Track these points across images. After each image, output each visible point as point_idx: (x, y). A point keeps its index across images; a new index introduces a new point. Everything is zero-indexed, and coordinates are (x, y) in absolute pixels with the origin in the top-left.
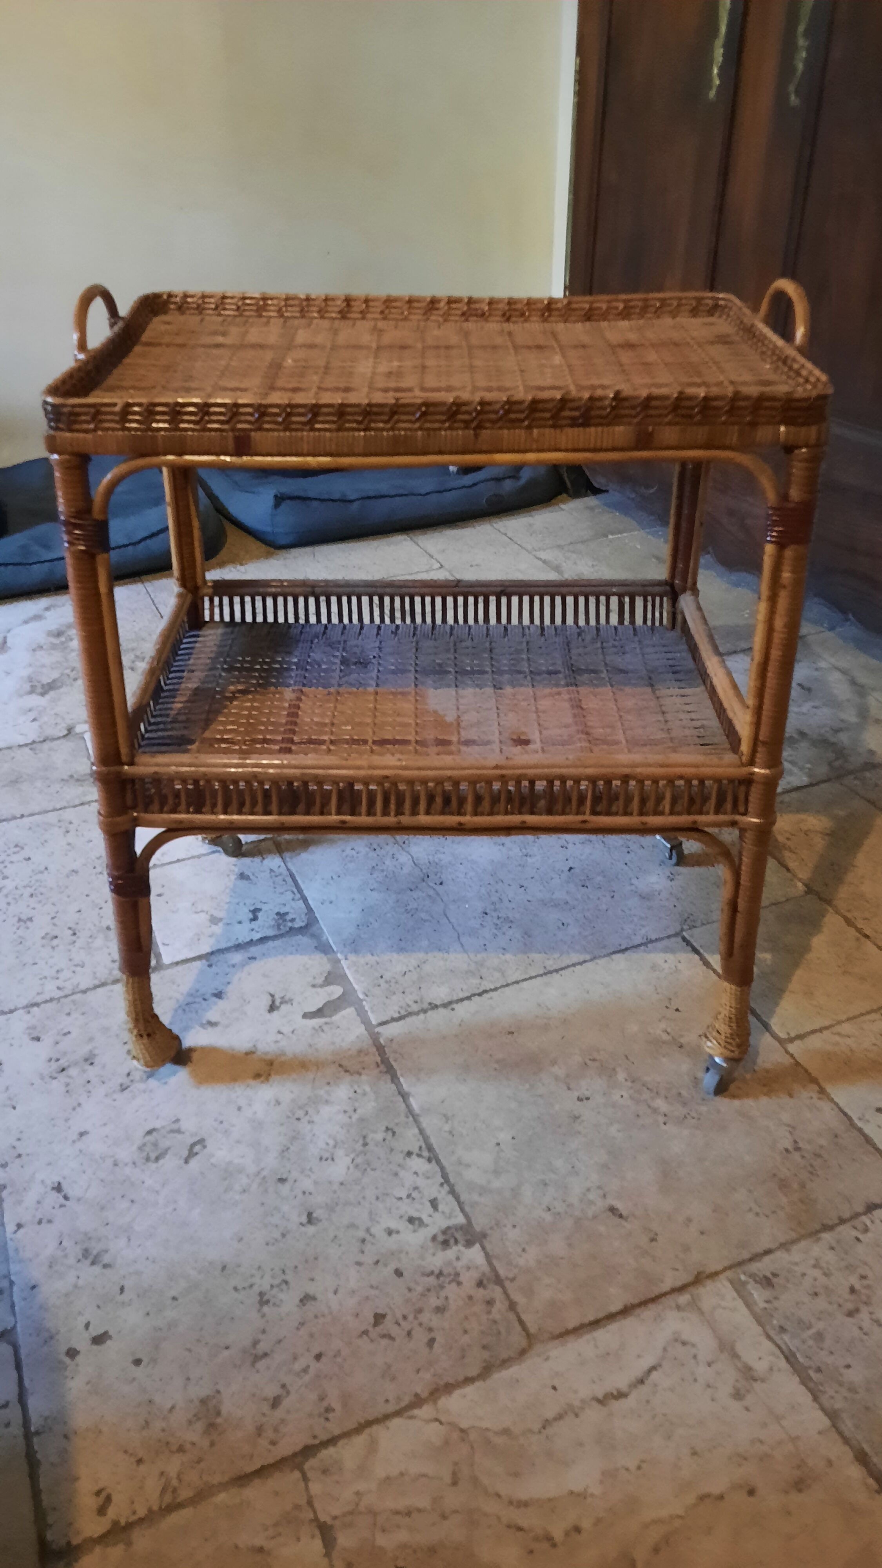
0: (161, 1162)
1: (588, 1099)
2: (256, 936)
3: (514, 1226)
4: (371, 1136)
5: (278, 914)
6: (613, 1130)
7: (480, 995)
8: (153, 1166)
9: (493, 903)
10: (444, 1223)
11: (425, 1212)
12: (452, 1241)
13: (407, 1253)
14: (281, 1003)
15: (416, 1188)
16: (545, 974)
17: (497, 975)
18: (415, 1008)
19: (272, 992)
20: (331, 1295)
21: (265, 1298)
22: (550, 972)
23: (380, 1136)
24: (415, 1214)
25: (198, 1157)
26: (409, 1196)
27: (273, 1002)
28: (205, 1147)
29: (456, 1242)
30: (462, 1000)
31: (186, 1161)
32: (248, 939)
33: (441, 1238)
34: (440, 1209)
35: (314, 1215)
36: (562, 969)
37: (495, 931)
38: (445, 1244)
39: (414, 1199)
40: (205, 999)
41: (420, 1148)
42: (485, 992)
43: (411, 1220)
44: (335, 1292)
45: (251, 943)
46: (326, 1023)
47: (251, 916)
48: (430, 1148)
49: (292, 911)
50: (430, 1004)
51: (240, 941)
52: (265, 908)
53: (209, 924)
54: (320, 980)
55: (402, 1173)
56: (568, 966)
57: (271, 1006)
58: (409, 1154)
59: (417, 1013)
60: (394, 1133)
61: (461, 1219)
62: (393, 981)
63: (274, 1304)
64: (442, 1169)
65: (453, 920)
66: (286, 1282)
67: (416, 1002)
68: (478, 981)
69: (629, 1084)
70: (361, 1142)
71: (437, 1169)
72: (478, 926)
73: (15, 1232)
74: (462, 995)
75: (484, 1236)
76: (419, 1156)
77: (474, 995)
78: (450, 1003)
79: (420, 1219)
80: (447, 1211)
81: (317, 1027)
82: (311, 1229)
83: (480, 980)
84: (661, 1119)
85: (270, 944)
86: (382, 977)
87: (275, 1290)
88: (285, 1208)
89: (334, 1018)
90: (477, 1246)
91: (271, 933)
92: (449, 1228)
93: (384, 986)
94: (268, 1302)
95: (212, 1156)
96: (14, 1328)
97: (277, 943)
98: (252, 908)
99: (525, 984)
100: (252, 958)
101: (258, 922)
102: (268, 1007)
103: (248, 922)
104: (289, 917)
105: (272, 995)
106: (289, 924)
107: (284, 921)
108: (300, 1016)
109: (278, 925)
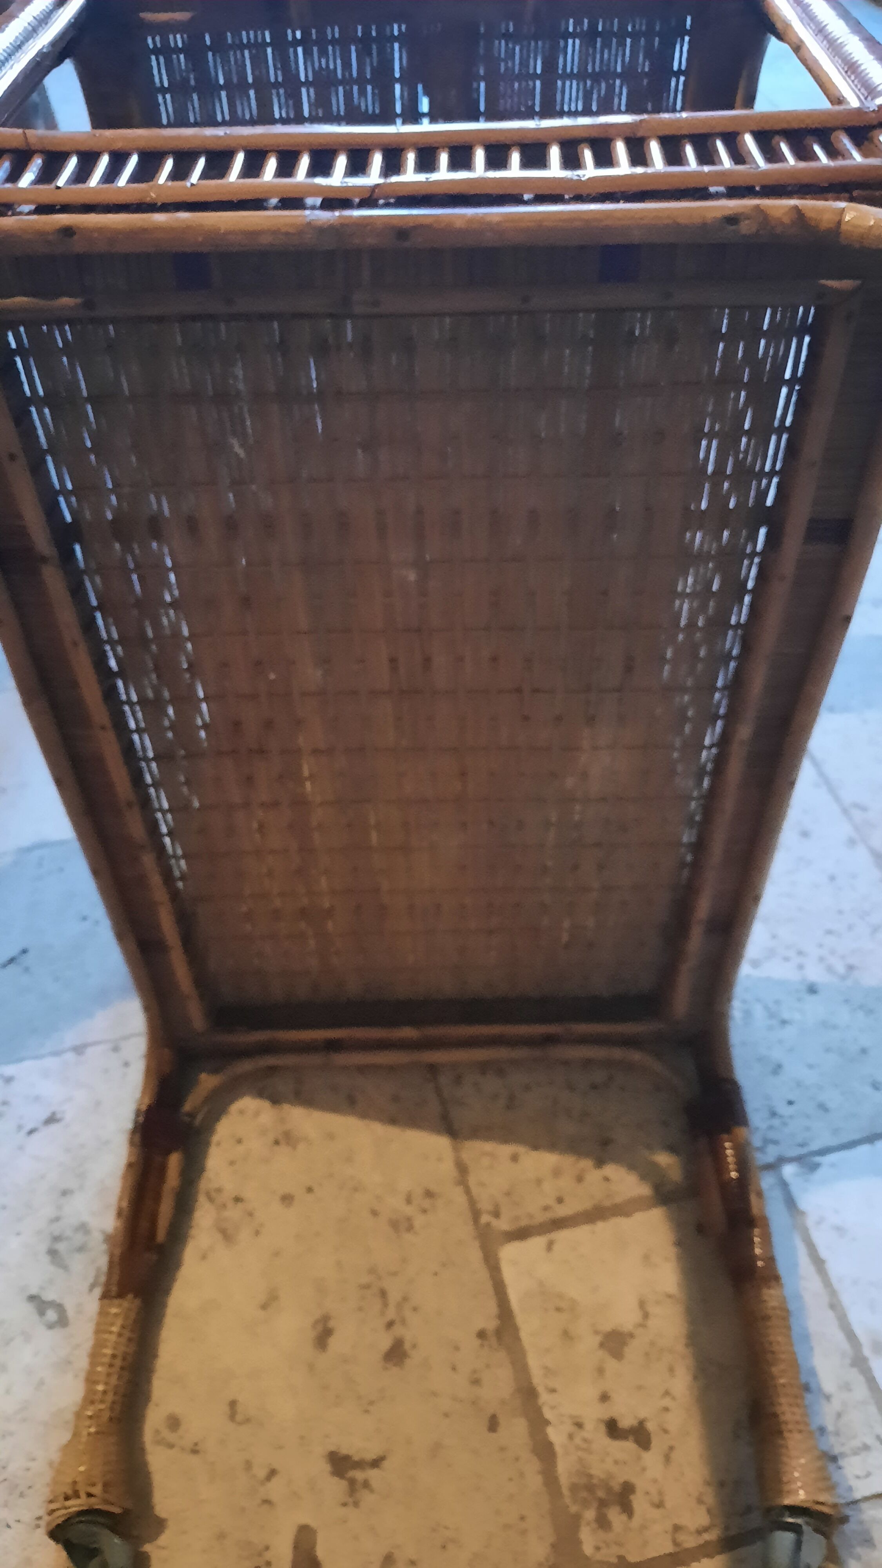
0: (46, 1259)
2: (556, 1435)
5: (628, 1489)
8: (43, 1247)
14: (352, 1482)
19: (386, 1464)
25: (35, 1317)
27: (360, 1465)
28: (51, 1326)
31: (32, 1298)
32: (548, 1414)
40: (390, 1325)
45: (538, 1423)
47: (626, 1422)
49: (636, 1521)
51: (544, 1397)
52: (652, 1459)
53: (607, 1327)
57: (347, 1458)
81: (268, 1556)
85: (532, 1467)
91: (564, 1467)
95: (27, 1338)
97: (534, 1481)
98: (650, 1426)
100: (493, 1425)
101: (602, 1440)
102: (344, 1451)
103: (606, 1416)
104: (615, 1515)
105: (376, 1463)
106: (590, 1514)
107: (603, 1504)
108: (307, 1520)
109: (590, 1488)
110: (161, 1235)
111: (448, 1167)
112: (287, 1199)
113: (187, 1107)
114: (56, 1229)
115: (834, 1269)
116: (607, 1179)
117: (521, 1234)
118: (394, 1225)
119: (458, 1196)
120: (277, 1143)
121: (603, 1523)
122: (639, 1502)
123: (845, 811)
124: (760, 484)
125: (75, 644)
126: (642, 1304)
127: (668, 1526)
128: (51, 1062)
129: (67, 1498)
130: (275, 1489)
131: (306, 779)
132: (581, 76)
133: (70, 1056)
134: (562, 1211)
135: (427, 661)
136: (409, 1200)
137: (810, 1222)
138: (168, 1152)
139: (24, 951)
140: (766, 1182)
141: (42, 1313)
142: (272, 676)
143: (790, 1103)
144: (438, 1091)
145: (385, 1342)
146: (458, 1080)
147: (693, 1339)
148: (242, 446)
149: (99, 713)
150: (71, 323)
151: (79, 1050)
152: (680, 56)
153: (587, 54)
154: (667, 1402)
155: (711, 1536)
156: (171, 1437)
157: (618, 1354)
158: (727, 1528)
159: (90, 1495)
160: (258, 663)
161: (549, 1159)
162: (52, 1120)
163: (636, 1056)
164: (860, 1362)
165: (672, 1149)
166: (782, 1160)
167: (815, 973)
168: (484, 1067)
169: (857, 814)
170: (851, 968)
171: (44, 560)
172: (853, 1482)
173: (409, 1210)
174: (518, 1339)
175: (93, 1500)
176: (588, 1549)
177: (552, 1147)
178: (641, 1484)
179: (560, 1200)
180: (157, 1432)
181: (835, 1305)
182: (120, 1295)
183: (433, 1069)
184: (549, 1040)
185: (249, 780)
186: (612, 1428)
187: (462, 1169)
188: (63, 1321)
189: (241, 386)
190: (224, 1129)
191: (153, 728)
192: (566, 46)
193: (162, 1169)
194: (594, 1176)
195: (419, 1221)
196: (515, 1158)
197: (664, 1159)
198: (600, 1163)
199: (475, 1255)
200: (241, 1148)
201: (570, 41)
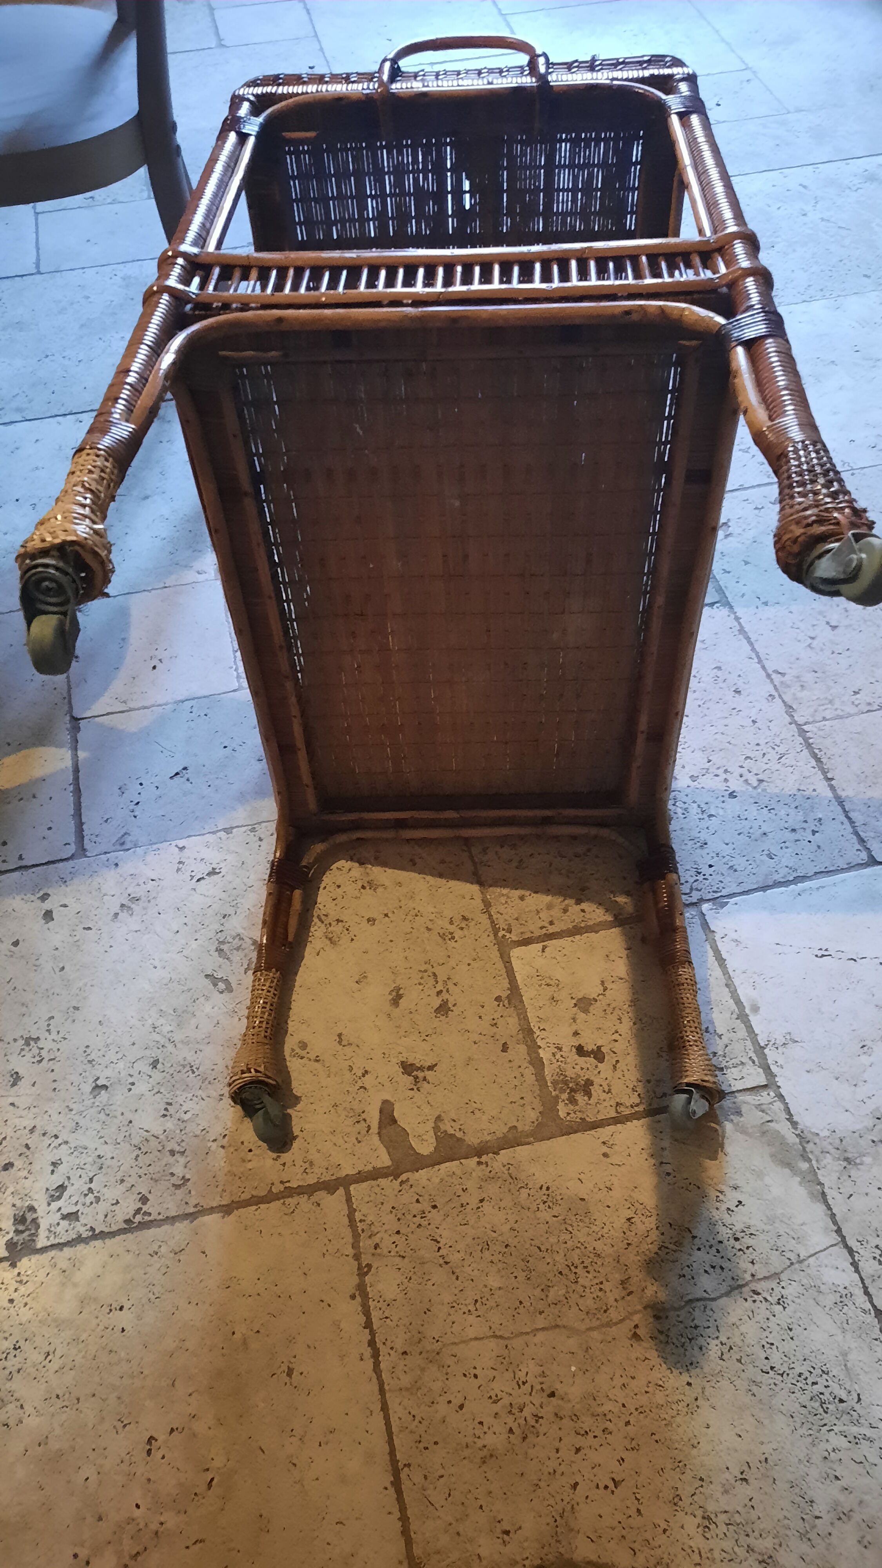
0: (215, 954)
1: (149, 1452)
2: (545, 1054)
3: (11, 1301)
4: (182, 1160)
5: (589, 1083)
6: (89, 1471)
7: (372, 1343)
8: (213, 947)
9: (575, 1417)
10: (44, 1224)
11: (65, 1205)
12: (21, 1228)
13: (26, 1178)
14: (416, 1078)
15: (98, 1199)
16: (394, 1461)
17: (406, 1380)
18: (365, 1244)
19: (438, 1068)
20: (11, 1100)
21: (32, 1043)
22: (396, 1473)
23: (179, 1170)
24: (66, 1195)
25: (211, 986)
26: (90, 1190)
27: (421, 1069)
28: (221, 992)
29: (17, 1232)
30: (367, 1313)
31: (208, 976)
32: (540, 1042)
33: (29, 1216)
34: (62, 1222)
35: (103, 1092)
36: (399, 1492)
37: (506, 1401)
38: (20, 1220)
39: (86, 1195)
41: (150, 1214)
42: (376, 1355)
43: (62, 1188)
44: (12, 1104)
45: (533, 1048)
46: (369, 1127)
47: (589, 1047)
48: (143, 1226)
49: (593, 1100)
50: (369, 1266)
51: (538, 1033)
52: (605, 1067)
53: (580, 995)
54: (447, 1126)
55: (122, 1188)
56: (403, 1508)
57: (412, 1065)
58: (144, 1200)
59: (355, 1245)
60: (177, 1187)
61: (41, 1242)
62: (424, 1223)
63: (22, 1050)
64: (112, 1234)
65: (541, 1336)
66: (40, 1062)
67: (376, 1246)
68: (399, 1345)
69: (154, 1526)
70: (177, 1148)
71: (114, 1228)
72: (521, 1375)
73: (176, 846)
74: (375, 1315)
75: (13, 1265)
76: (138, 1211)
77: (373, 1333)
78: (365, 1296)
79: (59, 1198)
80: (58, 1229)
81: (364, 1116)
82: (87, 1088)
83: (401, 1351)
84: (83, 1553)
85: (529, 1072)
86: (435, 1207)
87: (35, 1051)
88: (121, 1065)
89: (376, 1139)
90: (6, 1254)
91: (549, 1072)
92: (38, 1227)
93: (416, 1208)
94: (28, 1044)
95: (207, 998)
96: (86, 856)
97: (530, 1078)
98: (605, 1050)
99: (378, 1420)
100: (505, 1048)
101: (574, 1056)
102: (410, 1061)
103: (577, 1044)
104: (580, 1098)
105: (431, 1068)
106: (565, 1096)
107: (572, 1090)
108: (388, 1097)
109: (566, 1083)
110: (291, 938)
111: (478, 903)
112: (371, 921)
113: (304, 863)
114: (222, 937)
115: (730, 964)
116: (583, 911)
117: (526, 942)
118: (442, 936)
119: (484, 920)
120: (363, 887)
121: (572, 1101)
122: (595, 1090)
123: (768, 676)
124: (659, 449)
125: (259, 545)
126: (603, 983)
127: (613, 1103)
128: (210, 838)
129: (243, 1072)
130: (368, 1081)
131: (389, 634)
132: (571, 166)
133: (222, 834)
134: (552, 929)
135: (466, 557)
136: (451, 923)
137: (717, 937)
138: (293, 889)
139: (185, 768)
140: (689, 913)
141: (215, 985)
142: (371, 566)
143: (711, 866)
144: (471, 857)
145: (437, 1002)
146: (485, 851)
147: (634, 1002)
148: (361, 428)
149: (268, 588)
150: (271, 364)
151: (228, 830)
152: (637, 152)
153: (575, 153)
154: (616, 1037)
155: (641, 1108)
156: (303, 1053)
157: (586, 1011)
158: (650, 1105)
159: (256, 1071)
160: (364, 557)
161: (547, 899)
162: (213, 872)
163: (605, 832)
164: (743, 1017)
165: (628, 894)
166: (702, 900)
167: (735, 784)
168: (502, 841)
169: (777, 678)
170: (761, 781)
171: (246, 494)
172: (733, 1082)
173: (452, 928)
174: (522, 1001)
175: (259, 1074)
176: (562, 1114)
177: (548, 892)
178: (597, 1081)
179: (551, 923)
180: (293, 1050)
181: (729, 985)
182: (268, 969)
183: (467, 841)
184: (546, 821)
185: (354, 635)
186: (580, 1051)
187: (487, 904)
188: (229, 989)
189: (363, 396)
190: (327, 879)
191: (297, 600)
192: (561, 147)
193: (290, 900)
194: (575, 909)
195: (458, 934)
196: (522, 898)
197: (621, 899)
198: (579, 902)
199: (495, 954)
200: (339, 891)
201: (563, 144)
